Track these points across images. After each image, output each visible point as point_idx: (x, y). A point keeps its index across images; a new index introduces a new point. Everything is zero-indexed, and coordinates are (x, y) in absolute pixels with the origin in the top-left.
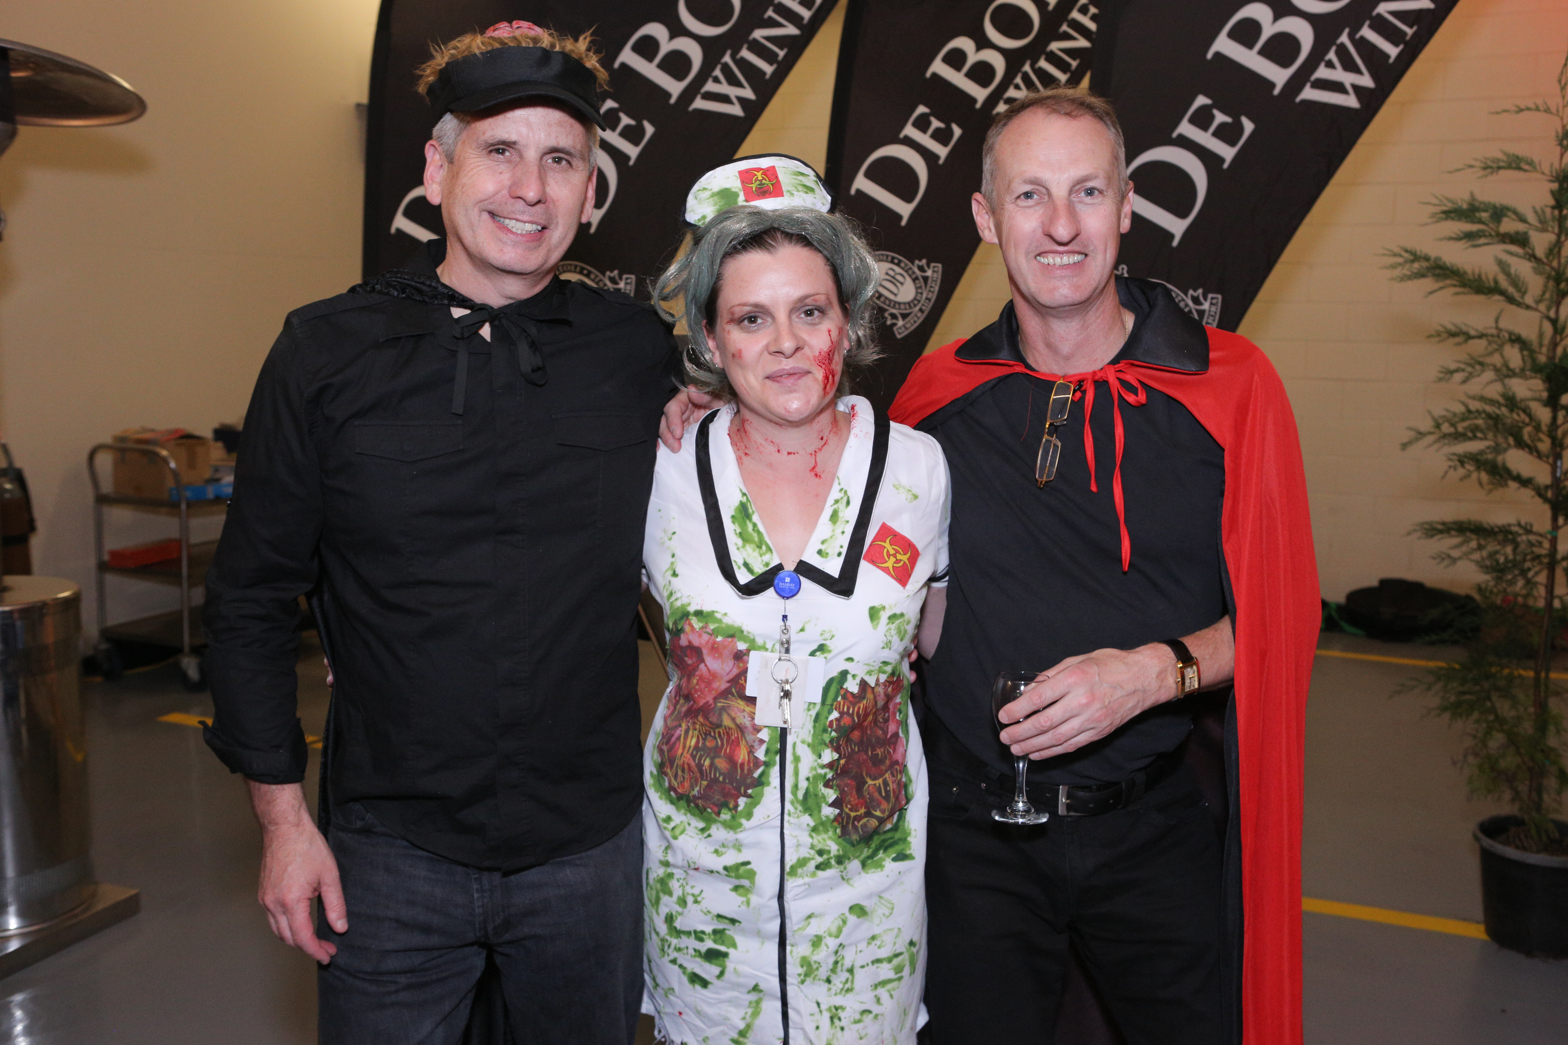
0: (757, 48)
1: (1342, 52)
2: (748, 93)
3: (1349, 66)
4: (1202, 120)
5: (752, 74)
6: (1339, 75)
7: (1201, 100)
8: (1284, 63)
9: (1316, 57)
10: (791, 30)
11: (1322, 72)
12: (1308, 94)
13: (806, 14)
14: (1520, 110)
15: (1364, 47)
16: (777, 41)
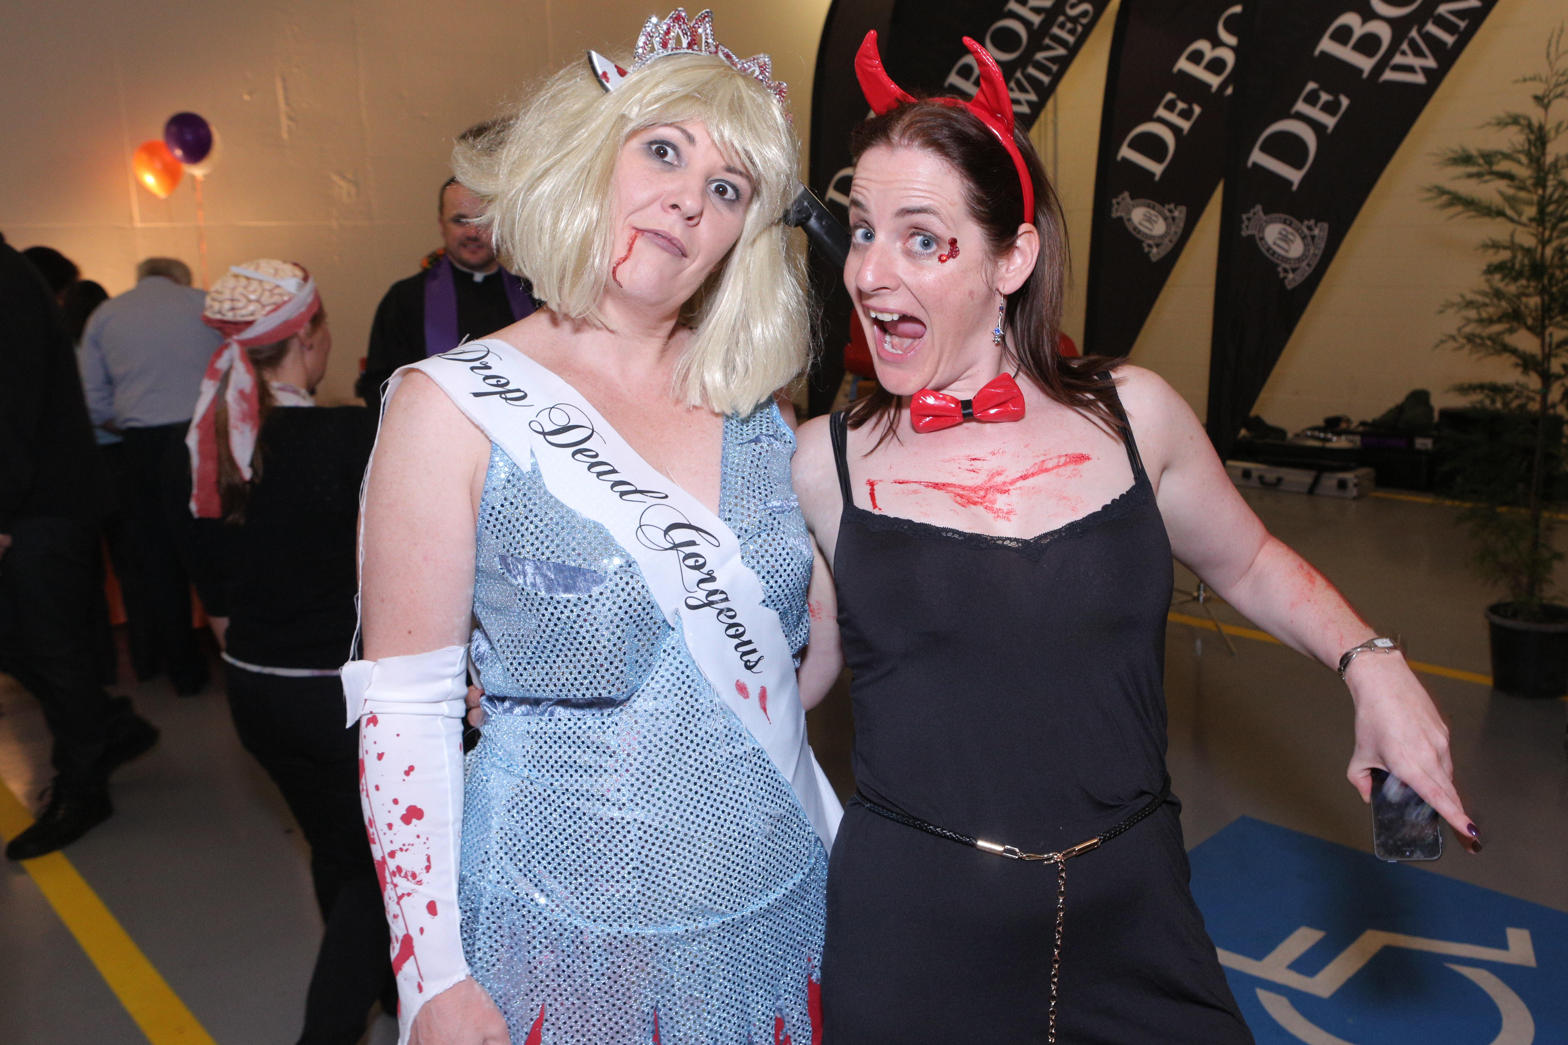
0: (1039, 66)
1: (1413, 45)
2: (1033, 97)
3: (1418, 52)
4: (1312, 99)
5: (1035, 83)
6: (1410, 60)
7: (1311, 86)
8: (1370, 54)
9: (1394, 48)
10: (1061, 51)
11: (1398, 59)
12: (1388, 75)
13: (1071, 39)
14: (1525, 80)
15: (1429, 38)
16: (1052, 60)
